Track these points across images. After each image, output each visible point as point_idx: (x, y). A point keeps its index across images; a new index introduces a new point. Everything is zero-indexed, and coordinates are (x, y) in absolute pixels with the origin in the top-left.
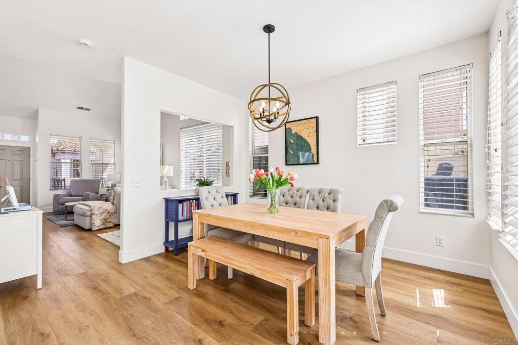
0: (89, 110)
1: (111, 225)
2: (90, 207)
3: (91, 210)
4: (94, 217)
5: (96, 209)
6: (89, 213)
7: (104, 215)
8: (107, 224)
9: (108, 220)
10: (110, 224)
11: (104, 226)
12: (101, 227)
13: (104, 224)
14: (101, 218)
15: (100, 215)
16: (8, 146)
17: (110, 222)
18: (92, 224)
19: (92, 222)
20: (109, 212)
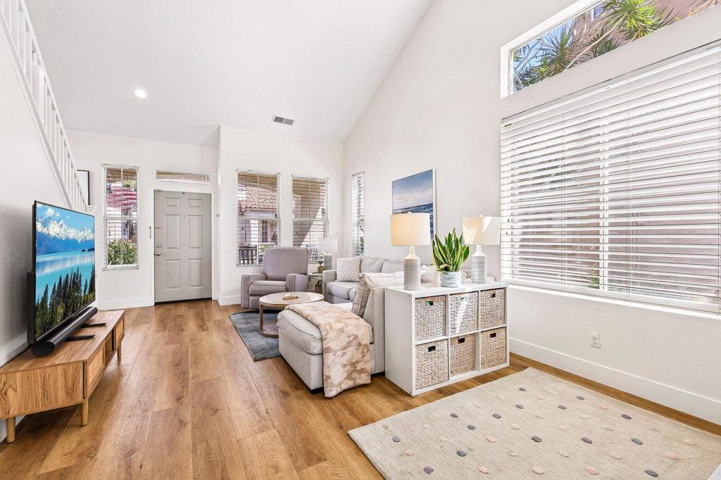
0: (290, 122)
1: (364, 379)
2: (317, 326)
3: (322, 340)
4: (329, 358)
5: (332, 335)
6: (316, 347)
7: (351, 351)
8: (356, 375)
9: (359, 368)
10: (364, 375)
11: (349, 384)
12: (345, 386)
13: (349, 377)
14: (344, 360)
15: (340, 353)
16: (184, 193)
17: (362, 371)
18: (323, 378)
19: (326, 373)
20: (360, 344)
